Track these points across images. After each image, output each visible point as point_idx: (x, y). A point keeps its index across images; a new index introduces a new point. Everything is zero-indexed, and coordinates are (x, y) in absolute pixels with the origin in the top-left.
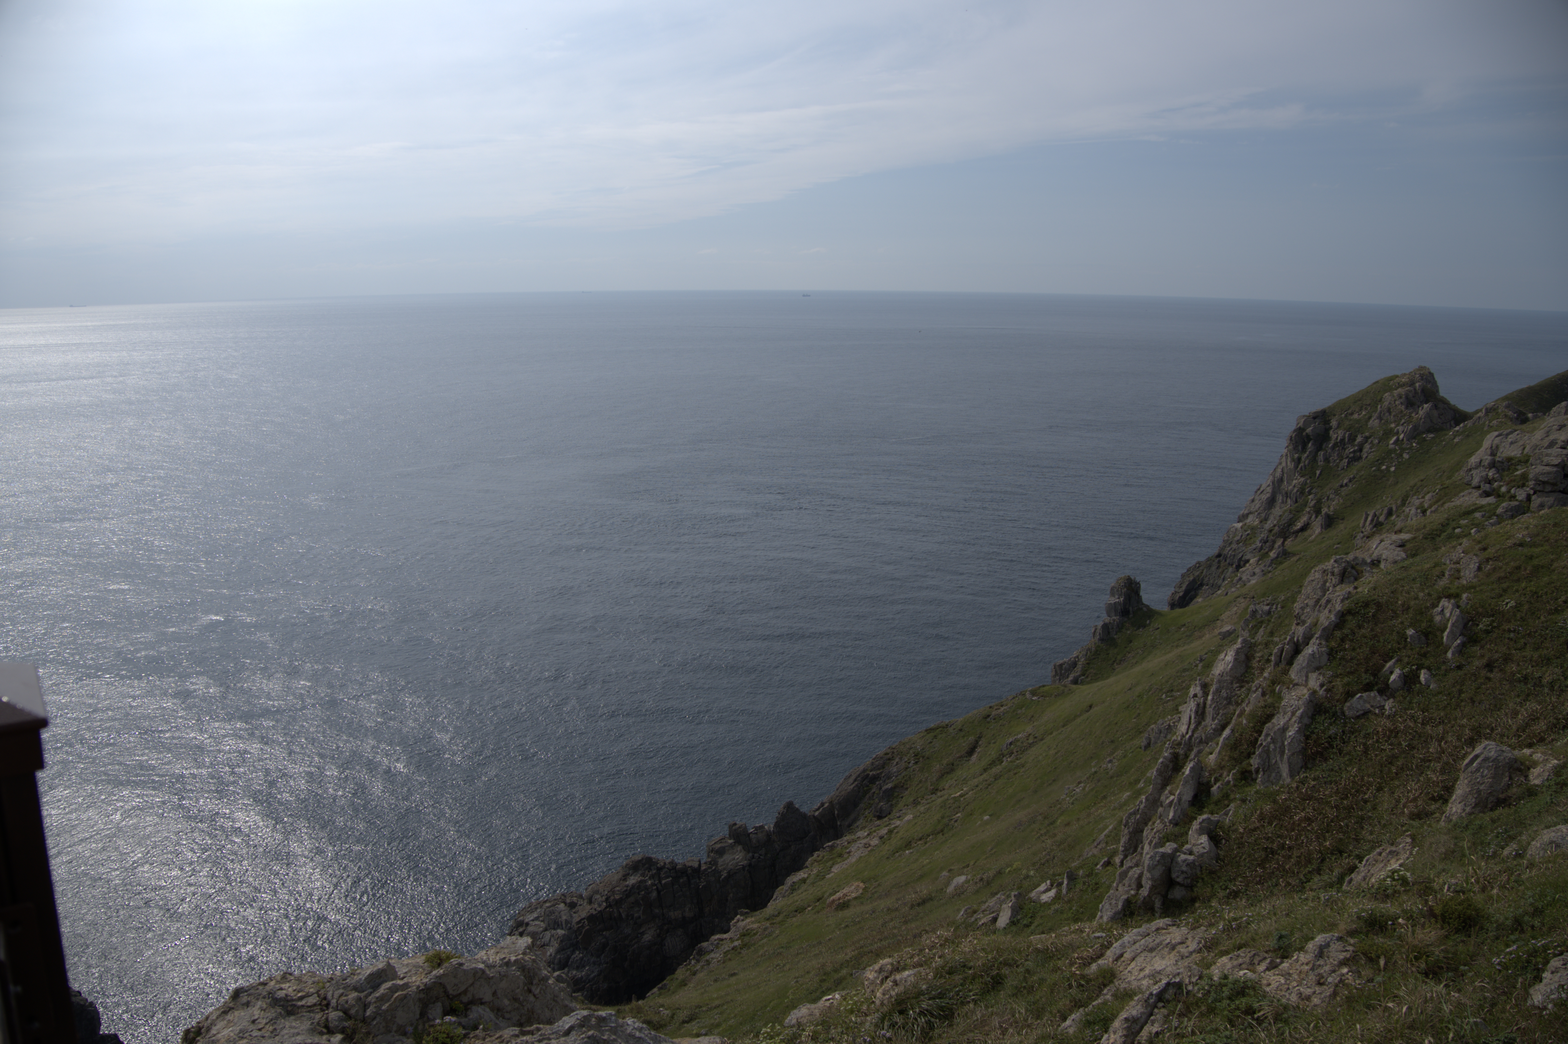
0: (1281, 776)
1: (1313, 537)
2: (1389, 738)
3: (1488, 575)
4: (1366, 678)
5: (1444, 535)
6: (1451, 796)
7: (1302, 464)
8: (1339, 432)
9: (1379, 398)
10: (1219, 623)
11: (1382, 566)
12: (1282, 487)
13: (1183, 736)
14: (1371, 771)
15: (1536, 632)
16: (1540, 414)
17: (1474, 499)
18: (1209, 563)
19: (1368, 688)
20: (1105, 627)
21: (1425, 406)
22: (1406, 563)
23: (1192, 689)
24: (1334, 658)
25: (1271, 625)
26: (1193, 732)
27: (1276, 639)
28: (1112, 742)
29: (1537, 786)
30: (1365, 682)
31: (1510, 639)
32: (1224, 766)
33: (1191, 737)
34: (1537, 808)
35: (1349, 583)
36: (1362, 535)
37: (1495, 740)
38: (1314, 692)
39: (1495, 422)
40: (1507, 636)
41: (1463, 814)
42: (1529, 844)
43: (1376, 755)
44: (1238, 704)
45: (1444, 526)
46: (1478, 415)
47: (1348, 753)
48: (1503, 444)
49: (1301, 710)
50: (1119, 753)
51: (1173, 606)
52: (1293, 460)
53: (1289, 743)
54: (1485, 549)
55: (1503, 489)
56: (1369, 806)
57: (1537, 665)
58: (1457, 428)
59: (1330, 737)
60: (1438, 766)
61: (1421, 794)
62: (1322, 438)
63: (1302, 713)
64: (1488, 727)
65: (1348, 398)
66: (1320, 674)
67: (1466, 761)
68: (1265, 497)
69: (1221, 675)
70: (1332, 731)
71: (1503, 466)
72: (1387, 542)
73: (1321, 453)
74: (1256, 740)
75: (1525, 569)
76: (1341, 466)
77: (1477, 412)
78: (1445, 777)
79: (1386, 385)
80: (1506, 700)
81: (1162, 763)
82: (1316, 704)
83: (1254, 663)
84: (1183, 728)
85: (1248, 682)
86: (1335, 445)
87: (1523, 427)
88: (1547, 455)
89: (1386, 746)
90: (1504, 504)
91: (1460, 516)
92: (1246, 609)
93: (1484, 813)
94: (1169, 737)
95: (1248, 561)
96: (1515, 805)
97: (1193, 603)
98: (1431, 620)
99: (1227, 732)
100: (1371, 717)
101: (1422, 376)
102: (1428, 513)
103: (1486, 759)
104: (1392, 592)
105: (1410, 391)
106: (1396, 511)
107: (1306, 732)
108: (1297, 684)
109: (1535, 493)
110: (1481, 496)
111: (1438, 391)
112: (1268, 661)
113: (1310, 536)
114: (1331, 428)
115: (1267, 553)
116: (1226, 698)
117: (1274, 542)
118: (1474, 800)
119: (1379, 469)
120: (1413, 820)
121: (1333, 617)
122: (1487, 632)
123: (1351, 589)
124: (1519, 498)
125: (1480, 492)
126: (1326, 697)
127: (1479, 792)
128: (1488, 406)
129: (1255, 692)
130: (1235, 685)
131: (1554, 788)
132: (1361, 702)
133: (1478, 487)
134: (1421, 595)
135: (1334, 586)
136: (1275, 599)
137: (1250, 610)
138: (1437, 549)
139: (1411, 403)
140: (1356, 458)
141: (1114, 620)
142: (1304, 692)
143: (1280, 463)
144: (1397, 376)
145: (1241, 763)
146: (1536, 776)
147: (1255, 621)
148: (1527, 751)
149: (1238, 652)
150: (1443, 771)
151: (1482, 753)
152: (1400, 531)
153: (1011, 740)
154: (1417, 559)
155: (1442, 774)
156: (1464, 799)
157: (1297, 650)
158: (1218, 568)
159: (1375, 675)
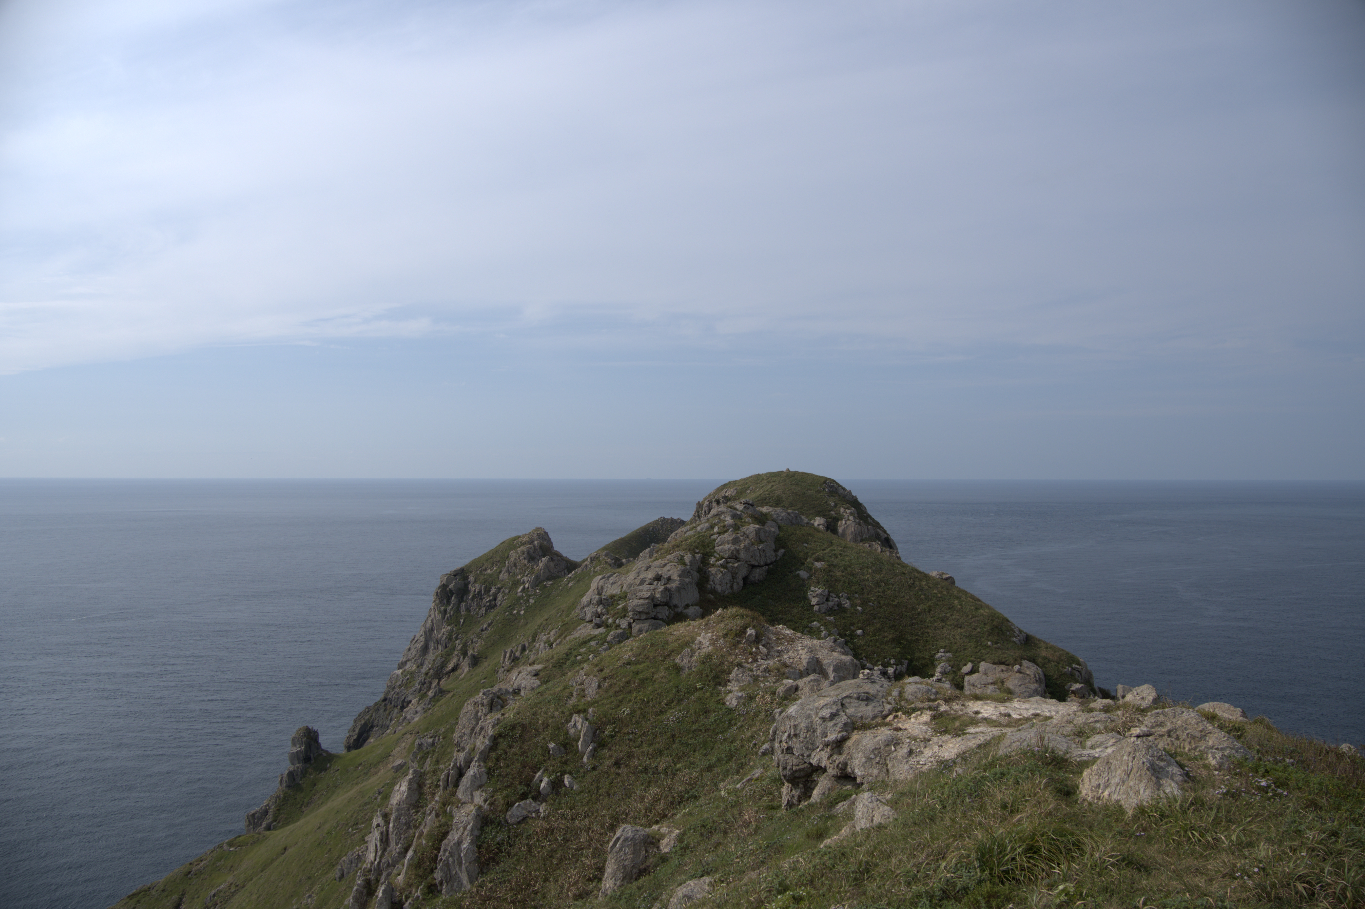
0: (462, 884)
1: (463, 675)
2: (547, 835)
3: (607, 691)
4: (521, 789)
5: (568, 662)
6: (603, 875)
7: (448, 615)
8: (477, 586)
9: (506, 555)
10: (391, 758)
11: (522, 693)
12: (433, 635)
13: (372, 863)
14: (536, 866)
15: (648, 731)
16: (631, 559)
17: (589, 631)
18: (377, 707)
19: (524, 797)
20: (291, 774)
21: (544, 559)
22: (542, 689)
23: (374, 820)
24: (493, 776)
25: (436, 754)
26: (381, 858)
27: (442, 766)
28: (309, 878)
29: (667, 853)
30: (520, 792)
31: (629, 740)
32: (412, 884)
33: (379, 863)
34: (670, 871)
35: (497, 710)
36: (503, 669)
37: (630, 823)
38: (480, 807)
39: (598, 568)
40: (627, 738)
41: (615, 888)
42: (669, 901)
43: (539, 852)
44: (416, 827)
45: (568, 655)
46: (585, 563)
47: (516, 854)
48: (606, 585)
49: (471, 824)
50: (317, 887)
51: (349, 748)
52: (440, 612)
53: (465, 855)
54: (601, 670)
55: (610, 621)
56: (539, 896)
57: (653, 757)
58: (570, 575)
59: (498, 844)
60: (590, 852)
61: (579, 877)
62: (463, 592)
63: (472, 827)
64: (623, 813)
65: (481, 557)
66: (483, 791)
67: (611, 844)
68: (419, 645)
69: (399, 804)
70: (500, 838)
71: (608, 602)
72: (524, 674)
73: (463, 604)
74: (437, 856)
75: (634, 683)
76: (480, 613)
77: (584, 561)
78: (596, 860)
79: (512, 544)
80: (634, 789)
81: (357, 890)
82: (483, 817)
83: (426, 790)
84: (371, 856)
85: (422, 807)
86: (474, 596)
87: (620, 570)
88: (640, 591)
89: (546, 843)
90: (612, 633)
91: (580, 646)
92: (413, 743)
93: (631, 883)
94: (359, 865)
95: (410, 702)
96: (653, 872)
97: (366, 744)
98: (567, 733)
99: (410, 854)
100: (530, 821)
101: (539, 535)
102: (554, 646)
103: (626, 840)
104: (533, 715)
105: (531, 548)
106: (529, 646)
107: (478, 843)
108: (464, 803)
109: (634, 621)
110: (594, 628)
111: (552, 547)
112: (438, 786)
113: (461, 674)
114: (469, 583)
115: (426, 693)
116: (406, 824)
117: (431, 683)
118: (621, 875)
119: (511, 614)
120: (577, 900)
121: (487, 742)
122: (612, 737)
123: (499, 716)
124: (623, 626)
125: (593, 624)
126: (491, 810)
127: (624, 867)
128: (592, 556)
129: (430, 815)
130: (412, 811)
131: (680, 852)
132: (520, 809)
133: (591, 621)
134: (556, 713)
135: (485, 715)
136: (437, 732)
137: (416, 744)
138: (564, 674)
139: (532, 558)
140: (492, 606)
141: (298, 768)
142: (471, 808)
143: (430, 616)
144: (519, 537)
145: (426, 879)
146: (666, 846)
147: (422, 753)
148: (655, 827)
149: (410, 782)
150: (594, 857)
151: (622, 835)
152: (534, 663)
153: (213, 892)
154: (550, 684)
155: (594, 858)
156: (614, 875)
157: (461, 774)
158: (385, 710)
159: (528, 785)
